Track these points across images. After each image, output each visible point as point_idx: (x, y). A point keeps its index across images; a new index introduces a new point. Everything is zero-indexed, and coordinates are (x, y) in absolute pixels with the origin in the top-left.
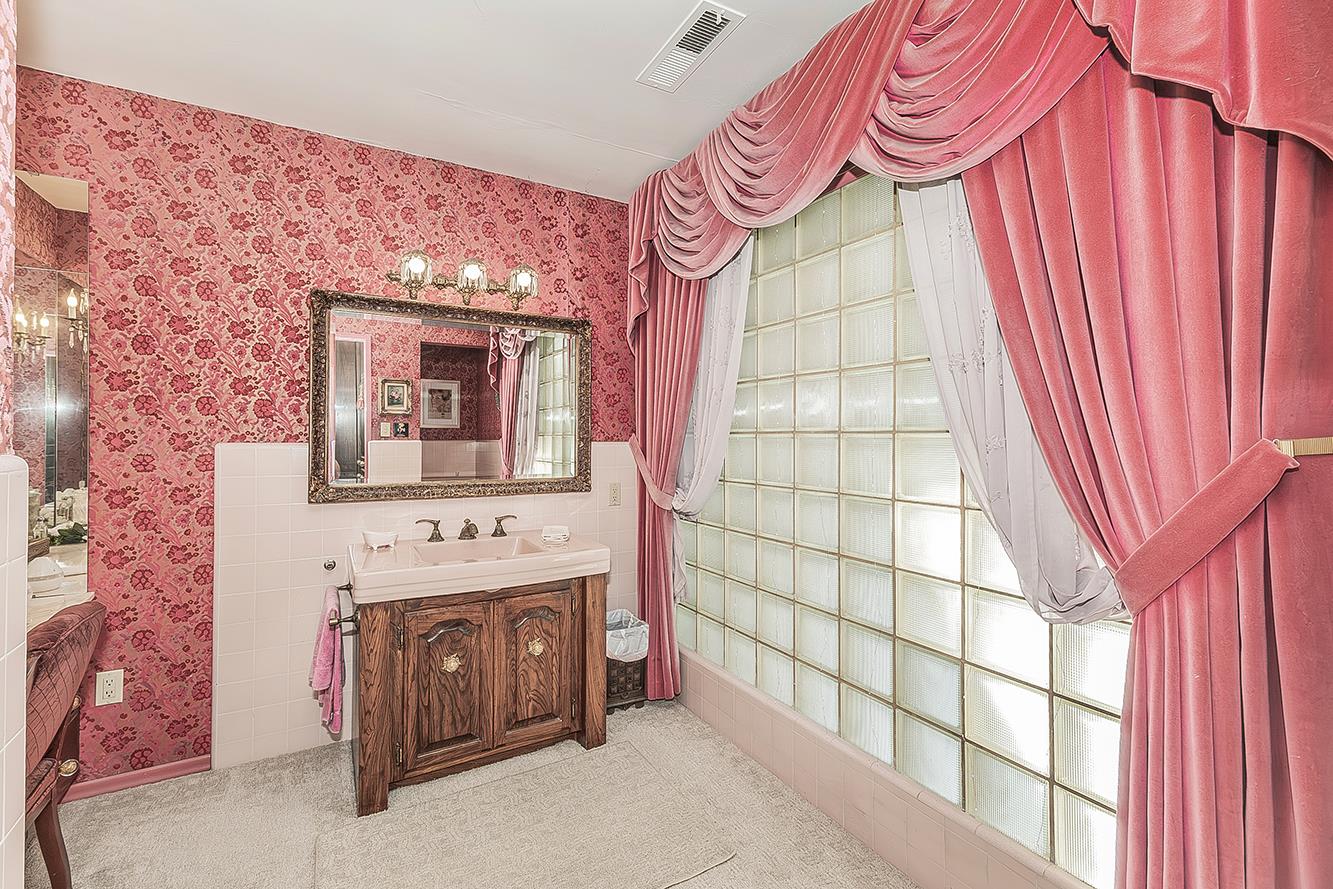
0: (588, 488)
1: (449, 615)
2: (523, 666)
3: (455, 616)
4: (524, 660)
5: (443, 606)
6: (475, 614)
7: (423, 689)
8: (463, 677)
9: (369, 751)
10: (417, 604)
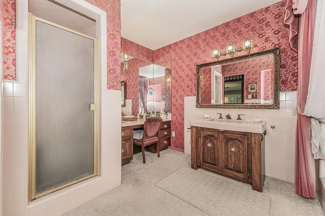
0: (278, 108)
1: (209, 133)
2: (229, 153)
3: (211, 134)
4: (230, 152)
5: (208, 131)
6: (216, 135)
7: (204, 149)
8: (213, 149)
9: (193, 156)
10: (203, 129)
